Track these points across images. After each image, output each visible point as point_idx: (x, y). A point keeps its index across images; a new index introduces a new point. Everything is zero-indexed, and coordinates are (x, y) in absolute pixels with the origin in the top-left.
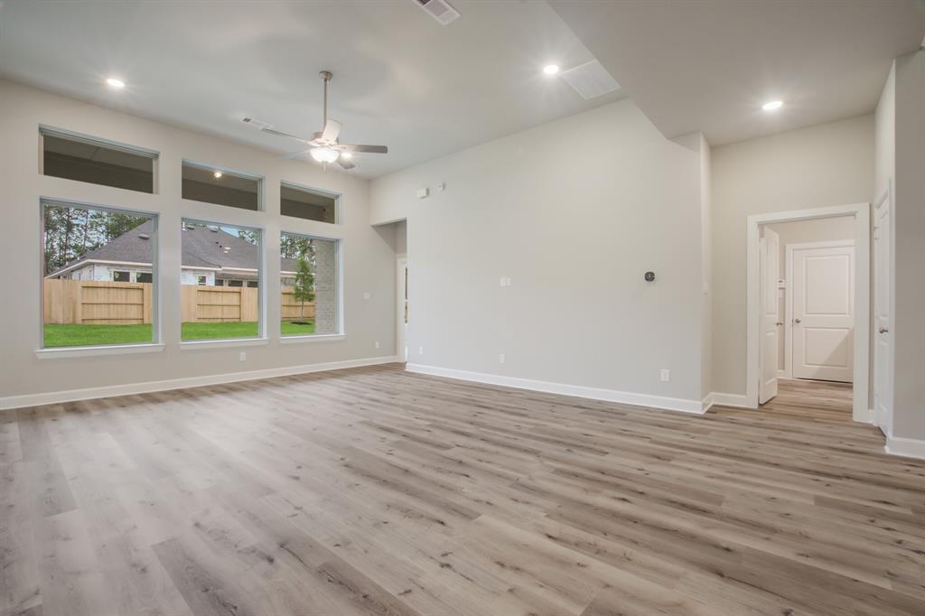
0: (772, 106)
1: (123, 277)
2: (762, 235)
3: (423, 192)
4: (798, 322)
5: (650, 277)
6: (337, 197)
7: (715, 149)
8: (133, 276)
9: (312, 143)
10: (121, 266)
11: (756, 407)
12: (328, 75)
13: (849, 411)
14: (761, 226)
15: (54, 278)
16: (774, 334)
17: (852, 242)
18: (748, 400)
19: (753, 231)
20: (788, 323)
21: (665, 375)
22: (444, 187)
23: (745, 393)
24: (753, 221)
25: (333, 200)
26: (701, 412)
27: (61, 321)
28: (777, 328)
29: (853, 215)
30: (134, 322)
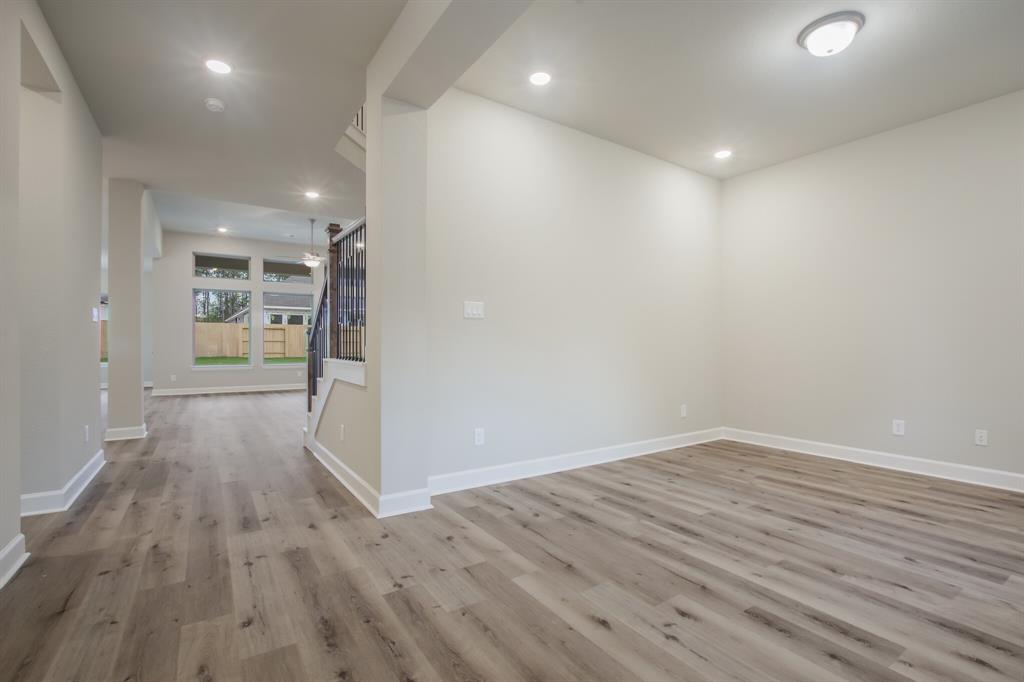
1: (277, 320)
8: (285, 318)
10: (276, 309)
12: (313, 221)
15: (232, 321)
27: (228, 355)
30: (279, 356)
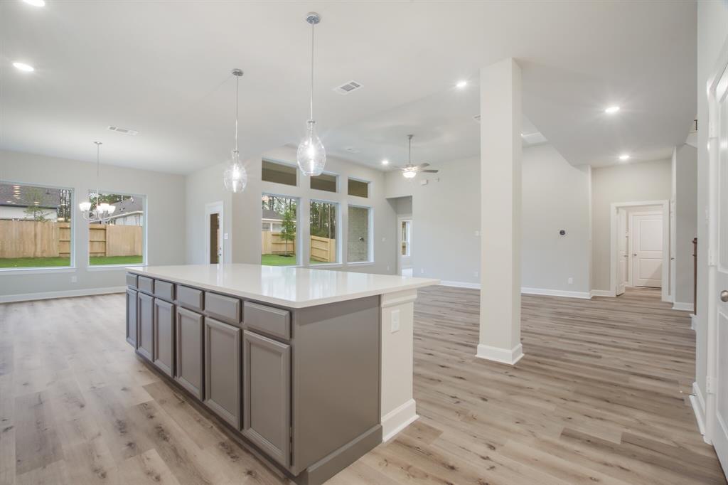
0: (624, 157)
2: (618, 212)
3: (425, 182)
4: (635, 255)
5: (562, 233)
6: (369, 182)
7: (594, 170)
9: (405, 169)
11: (614, 296)
13: (660, 298)
14: (618, 208)
16: (623, 261)
17: (661, 213)
18: (611, 293)
19: (613, 211)
20: (630, 256)
21: (570, 280)
22: (439, 179)
23: (609, 290)
24: (613, 206)
25: (367, 184)
26: (589, 298)
28: (625, 258)
29: (662, 205)
